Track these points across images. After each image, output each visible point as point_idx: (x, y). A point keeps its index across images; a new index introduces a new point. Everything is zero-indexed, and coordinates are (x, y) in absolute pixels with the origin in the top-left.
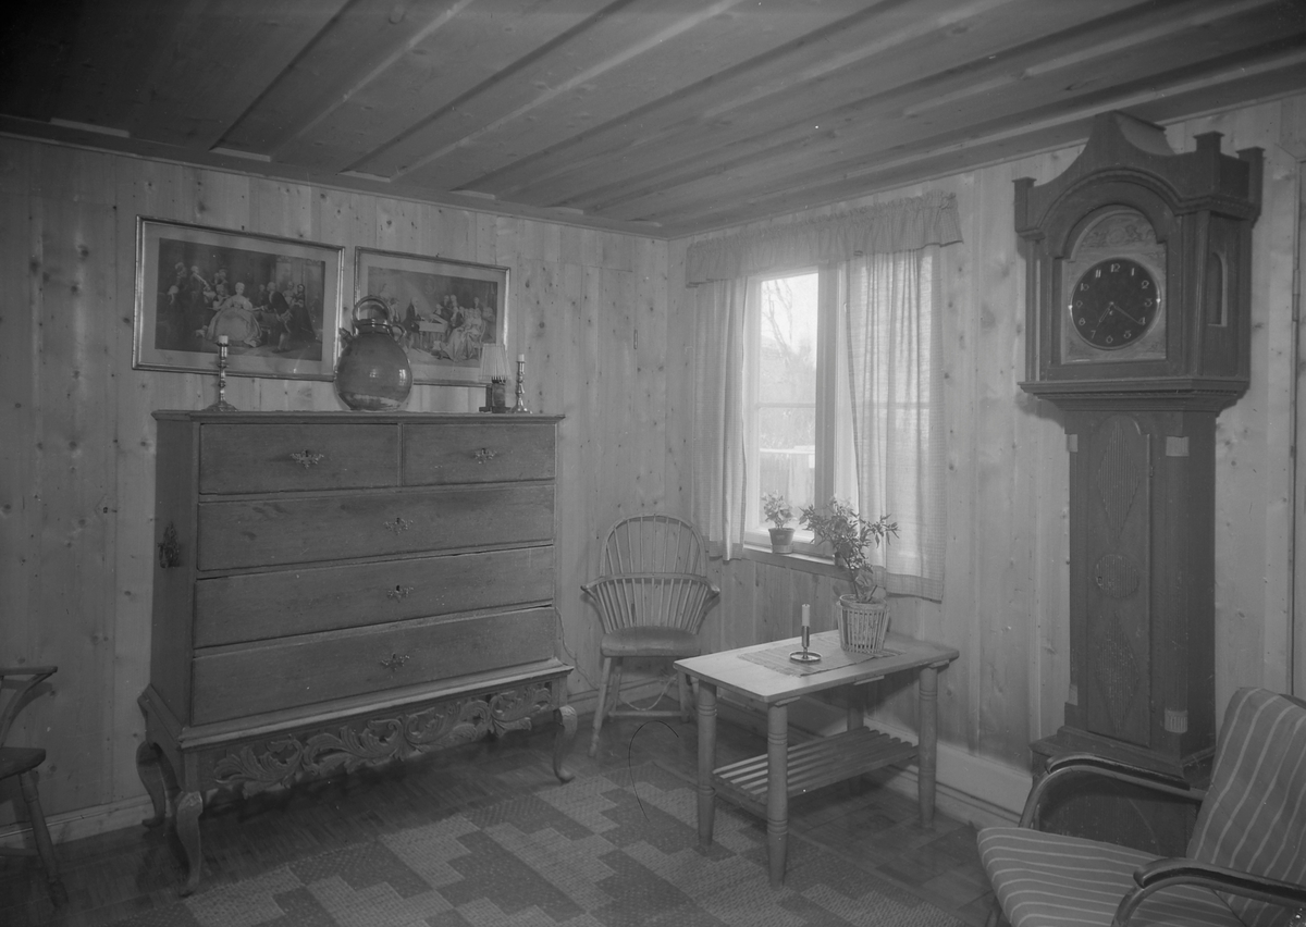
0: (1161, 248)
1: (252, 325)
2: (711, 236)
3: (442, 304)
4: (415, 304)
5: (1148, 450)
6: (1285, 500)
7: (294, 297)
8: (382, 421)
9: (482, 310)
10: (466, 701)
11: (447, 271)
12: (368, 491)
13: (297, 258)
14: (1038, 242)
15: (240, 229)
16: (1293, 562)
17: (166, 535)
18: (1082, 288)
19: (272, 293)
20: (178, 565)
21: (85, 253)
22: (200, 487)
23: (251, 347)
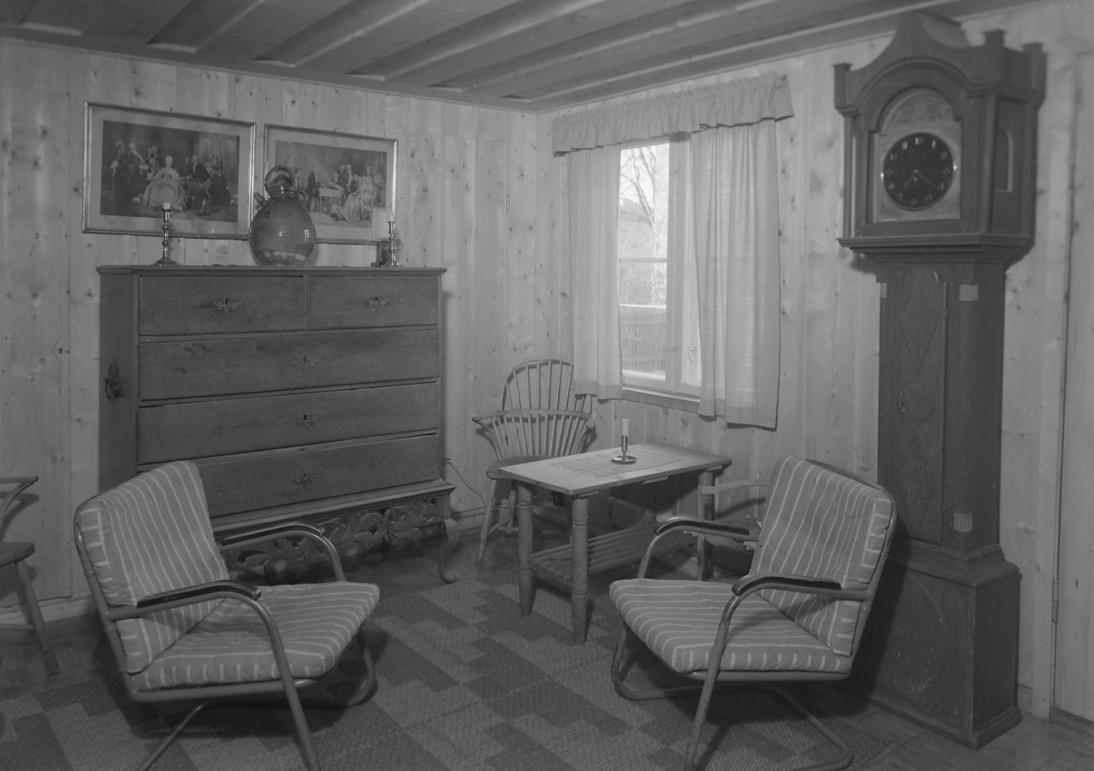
0: (957, 125)
1: (179, 192)
2: (575, 110)
3: (339, 172)
4: (314, 172)
5: (945, 295)
6: (1059, 338)
7: (214, 167)
8: (290, 274)
9: (372, 176)
10: (363, 515)
11: (343, 143)
12: (279, 334)
13: (216, 134)
14: (854, 117)
15: (169, 110)
16: (1064, 391)
17: (110, 371)
18: (891, 158)
19: (196, 164)
20: (122, 396)
21: (45, 132)
22: (139, 329)
23: (178, 211)
